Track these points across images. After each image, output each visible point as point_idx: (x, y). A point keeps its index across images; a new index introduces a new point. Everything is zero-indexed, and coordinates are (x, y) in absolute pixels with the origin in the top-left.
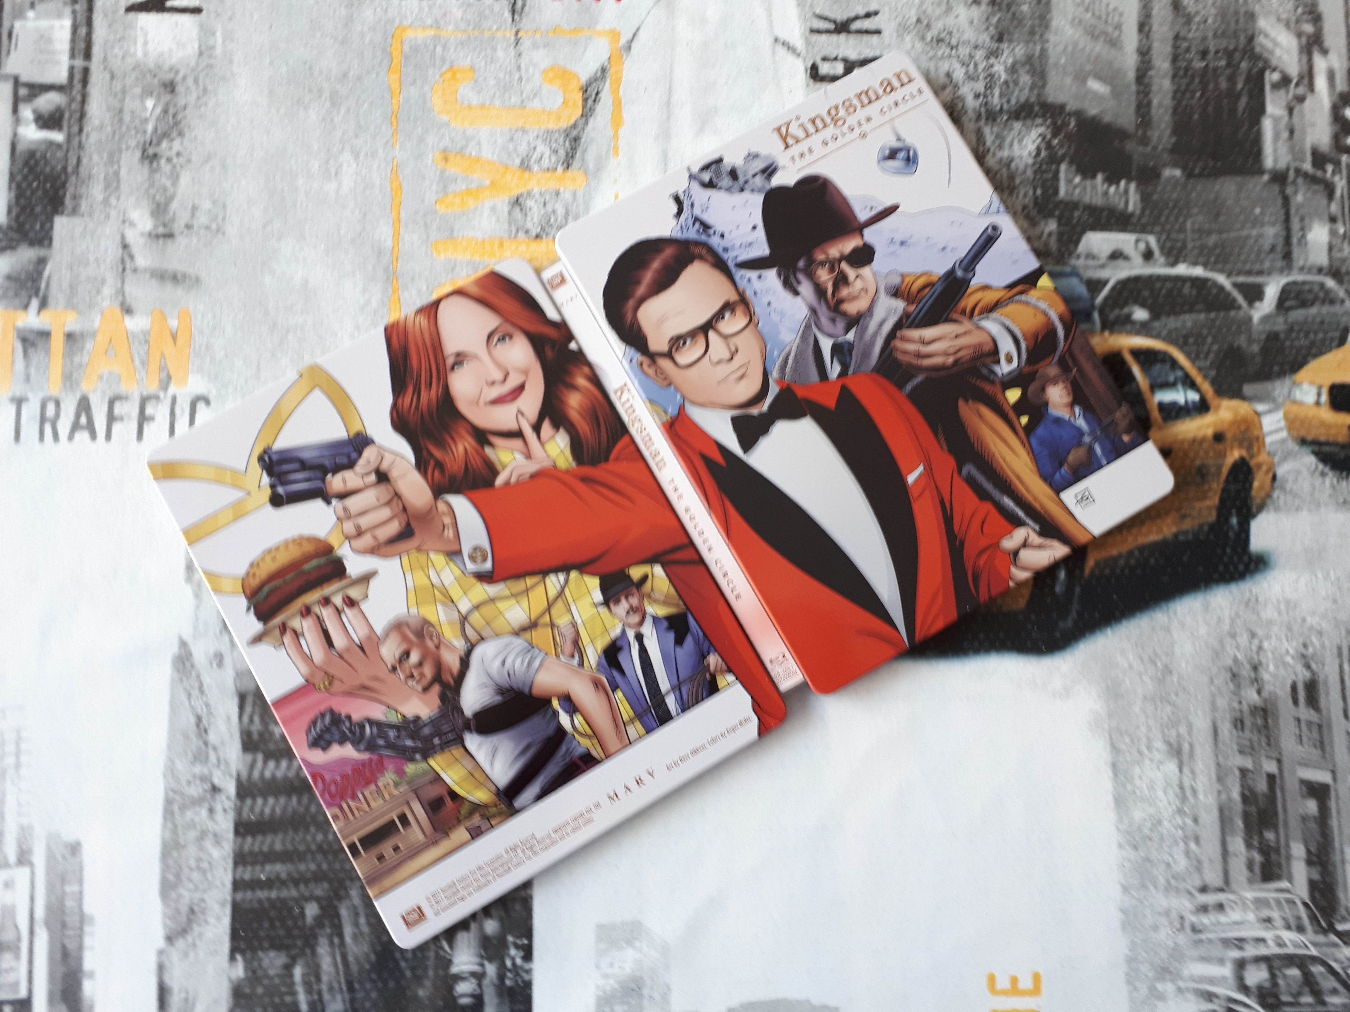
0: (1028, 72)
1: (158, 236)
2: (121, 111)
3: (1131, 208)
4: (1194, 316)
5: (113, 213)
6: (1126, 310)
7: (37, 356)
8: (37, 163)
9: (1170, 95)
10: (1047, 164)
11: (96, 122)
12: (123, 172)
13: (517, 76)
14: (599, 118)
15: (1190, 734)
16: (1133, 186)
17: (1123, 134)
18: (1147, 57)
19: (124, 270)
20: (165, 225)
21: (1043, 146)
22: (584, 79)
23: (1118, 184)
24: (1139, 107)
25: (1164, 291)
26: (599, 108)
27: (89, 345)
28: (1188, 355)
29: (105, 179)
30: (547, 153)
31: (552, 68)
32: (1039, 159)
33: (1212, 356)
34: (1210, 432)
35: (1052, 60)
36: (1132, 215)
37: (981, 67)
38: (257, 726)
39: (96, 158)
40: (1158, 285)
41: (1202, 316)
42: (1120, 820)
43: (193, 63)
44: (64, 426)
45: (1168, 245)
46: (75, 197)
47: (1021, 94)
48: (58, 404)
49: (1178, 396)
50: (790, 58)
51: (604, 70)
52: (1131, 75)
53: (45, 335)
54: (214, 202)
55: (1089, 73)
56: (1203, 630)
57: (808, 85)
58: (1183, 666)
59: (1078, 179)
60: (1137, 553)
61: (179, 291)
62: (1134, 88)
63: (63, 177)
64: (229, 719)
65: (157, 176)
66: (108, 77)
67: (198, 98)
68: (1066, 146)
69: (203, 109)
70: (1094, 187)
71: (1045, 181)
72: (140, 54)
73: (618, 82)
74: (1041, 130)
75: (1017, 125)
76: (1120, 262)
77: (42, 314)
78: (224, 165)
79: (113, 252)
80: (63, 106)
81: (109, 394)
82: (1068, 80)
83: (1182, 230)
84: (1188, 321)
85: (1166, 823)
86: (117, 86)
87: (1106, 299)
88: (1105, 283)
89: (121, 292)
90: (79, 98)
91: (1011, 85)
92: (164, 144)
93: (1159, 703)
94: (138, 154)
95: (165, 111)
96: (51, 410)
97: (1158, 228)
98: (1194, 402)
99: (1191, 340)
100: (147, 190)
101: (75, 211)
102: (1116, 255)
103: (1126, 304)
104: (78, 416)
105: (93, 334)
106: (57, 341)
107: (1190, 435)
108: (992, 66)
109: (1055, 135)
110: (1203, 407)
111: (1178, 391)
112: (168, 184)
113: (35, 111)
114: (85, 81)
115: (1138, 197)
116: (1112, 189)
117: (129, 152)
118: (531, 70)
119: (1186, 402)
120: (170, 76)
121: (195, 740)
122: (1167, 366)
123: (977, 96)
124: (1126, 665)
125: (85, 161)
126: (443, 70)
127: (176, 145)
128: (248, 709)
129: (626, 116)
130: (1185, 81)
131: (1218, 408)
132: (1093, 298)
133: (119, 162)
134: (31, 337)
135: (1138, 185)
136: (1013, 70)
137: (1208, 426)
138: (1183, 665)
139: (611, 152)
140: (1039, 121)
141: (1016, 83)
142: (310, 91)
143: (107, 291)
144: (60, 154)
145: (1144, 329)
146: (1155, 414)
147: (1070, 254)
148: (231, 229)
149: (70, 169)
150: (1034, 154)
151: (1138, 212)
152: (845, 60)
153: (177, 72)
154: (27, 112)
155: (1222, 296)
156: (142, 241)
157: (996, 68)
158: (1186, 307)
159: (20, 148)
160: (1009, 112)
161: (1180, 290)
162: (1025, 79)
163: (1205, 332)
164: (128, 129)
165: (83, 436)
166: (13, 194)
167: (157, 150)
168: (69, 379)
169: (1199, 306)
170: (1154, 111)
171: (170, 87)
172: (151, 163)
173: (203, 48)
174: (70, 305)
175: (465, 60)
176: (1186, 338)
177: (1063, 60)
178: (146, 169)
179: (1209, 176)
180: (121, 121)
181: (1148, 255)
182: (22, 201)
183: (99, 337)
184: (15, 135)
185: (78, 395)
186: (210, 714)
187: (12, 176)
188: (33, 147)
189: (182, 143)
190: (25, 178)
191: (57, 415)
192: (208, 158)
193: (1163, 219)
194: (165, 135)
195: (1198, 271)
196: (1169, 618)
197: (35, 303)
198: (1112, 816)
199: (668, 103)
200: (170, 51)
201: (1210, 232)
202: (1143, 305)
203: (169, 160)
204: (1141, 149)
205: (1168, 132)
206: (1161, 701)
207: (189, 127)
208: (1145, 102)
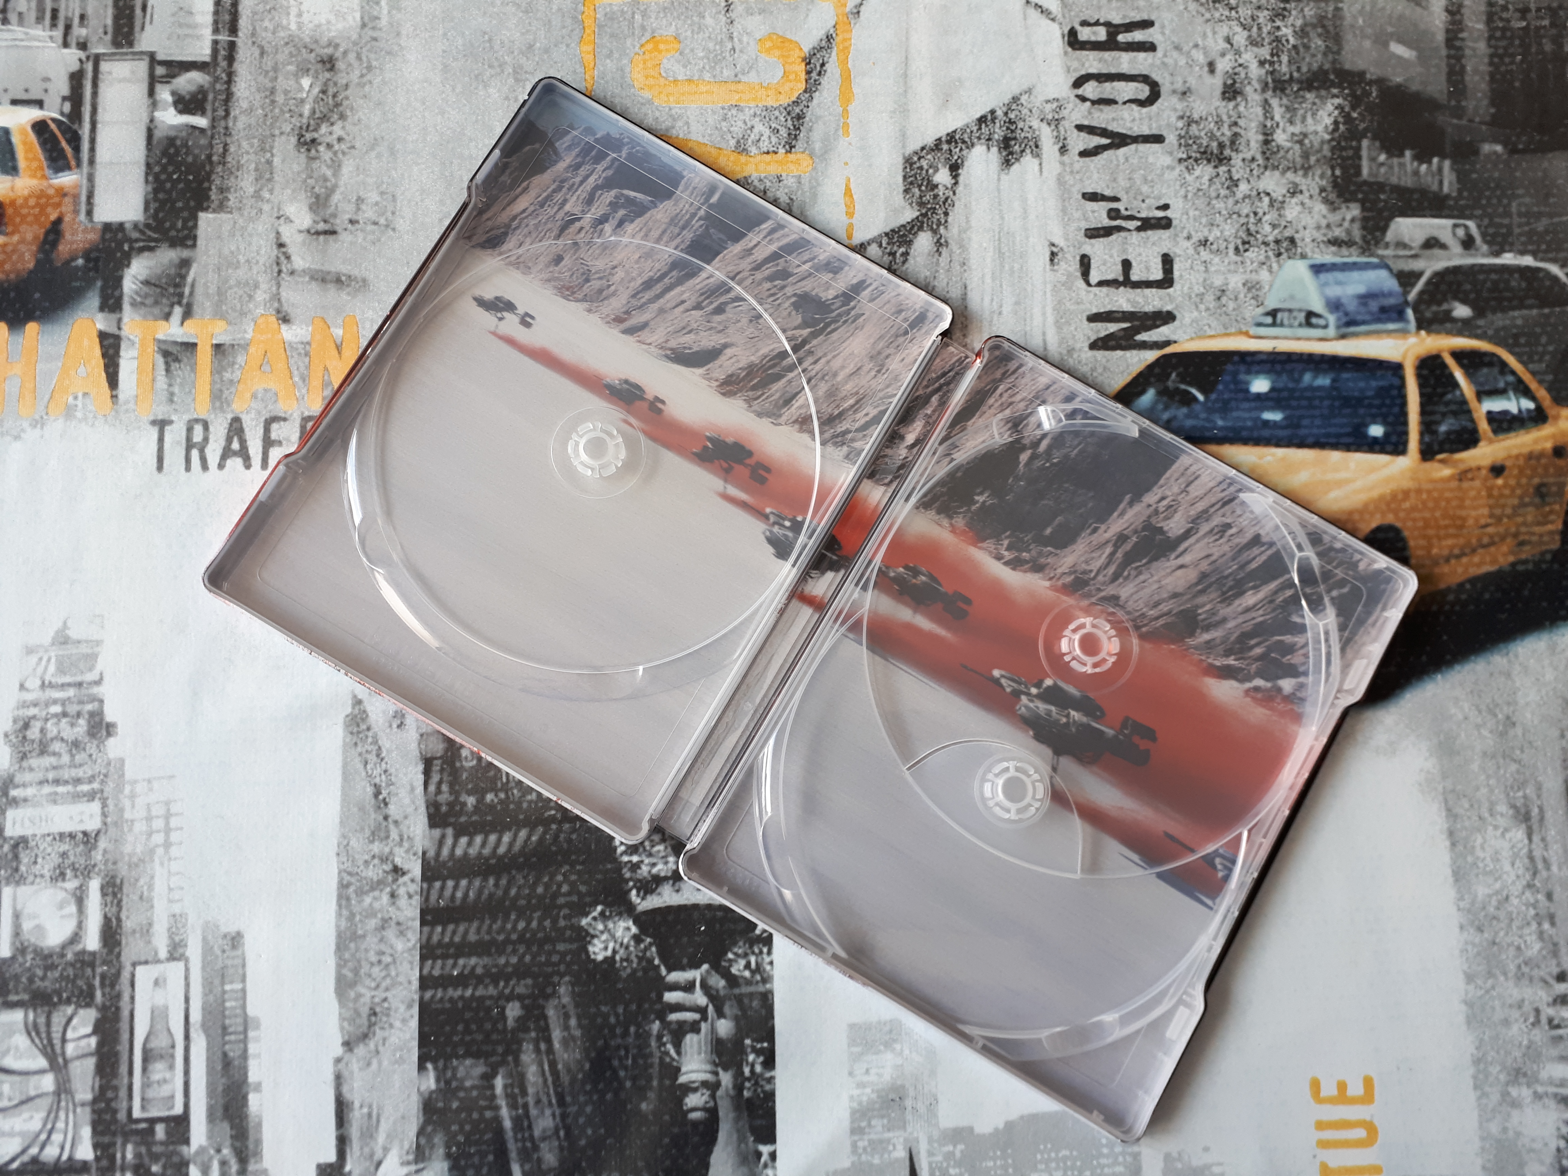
0: (1319, 35)
1: (318, 233)
2: (273, 91)
3: (1446, 189)
4: (1525, 312)
5: (266, 207)
6: (1445, 307)
7: (181, 371)
8: (177, 153)
9: (1486, 60)
10: (1346, 139)
11: (244, 105)
12: (277, 161)
13: (729, 46)
14: (825, 93)
15: (1539, 796)
16: (1447, 164)
17: (1432, 105)
18: (1458, 17)
19: (280, 272)
20: (325, 221)
21: (1341, 120)
22: (806, 48)
23: (1430, 162)
24: (1451, 73)
25: (1489, 284)
26: (824, 81)
27: (240, 359)
28: (1518, 356)
29: (256, 170)
30: (767, 132)
31: (769, 36)
32: (1336, 135)
33: (1547, 358)
34: (1549, 445)
35: (1348, 20)
36: (1448, 197)
37: (1265, 30)
38: (445, 797)
39: (244, 144)
40: (1481, 277)
41: (1535, 312)
42: (1461, 899)
43: (355, 37)
44: (214, 452)
45: (1491, 231)
46: (222, 190)
47: (1313, 61)
48: (206, 426)
49: (1511, 405)
50: (1045, 22)
51: (829, 38)
52: (1440, 37)
53: (190, 347)
54: (382, 193)
55: (1392, 35)
56: (1549, 676)
57: (1066, 53)
58: (1528, 717)
59: (1382, 157)
60: (1468, 586)
61: (344, 296)
62: (1444, 52)
63: (208, 168)
64: (413, 789)
65: (315, 165)
66: (257, 52)
67: (362, 76)
68: (1369, 118)
69: (367, 88)
70: (1402, 165)
71: (1344, 159)
72: (293, 26)
73: (846, 50)
74: (1337, 101)
75: (1310, 96)
76: (1436, 251)
77: (188, 323)
78: (392, 152)
79: (267, 252)
80: (207, 86)
81: (266, 415)
82: (1367, 44)
83: (1507, 214)
84: (1518, 317)
85: (1515, 901)
86: (268, 63)
87: (1422, 293)
88: (1418, 275)
89: (277, 297)
90: (224, 76)
91: (1301, 50)
92: (324, 129)
93: (1501, 761)
94: (294, 140)
95: (324, 92)
96: (198, 435)
97: (1478, 212)
98: (1528, 411)
99: (1522, 340)
100: (305, 181)
101: (221, 207)
102: (1432, 243)
103: (1445, 300)
104: (229, 440)
105: (245, 346)
106: (204, 354)
107: (1525, 450)
108: (1278, 28)
109: (1354, 108)
110: (1539, 417)
111: (1509, 399)
112: (329, 173)
113: (173, 93)
114: (231, 58)
115: (1454, 177)
116: (1424, 167)
117: (284, 138)
118: (745, 39)
119: (1520, 411)
120: (329, 51)
121: (373, 816)
122: (1496, 370)
123: (1262, 63)
124: (1460, 716)
125: (232, 149)
126: (644, 40)
127: (338, 130)
128: (436, 778)
129: (856, 90)
130: (1503, 43)
131: (1557, 418)
132: (1406, 293)
133: (272, 147)
134: (174, 349)
135: (1454, 162)
136: (1302, 33)
137: (1546, 438)
138: (1528, 715)
139: (841, 132)
140: (1335, 91)
141: (1307, 47)
142: (491, 66)
143: (261, 296)
144: (203, 141)
145: (1465, 328)
146: (1484, 426)
147: (1377, 243)
148: (401, 224)
149: (215, 158)
150: (1331, 128)
151: (1454, 194)
152: (1108, 24)
153: (337, 46)
154: (165, 94)
155: (1556, 289)
156: (300, 238)
157: (1284, 30)
158: (1515, 303)
159: (158, 134)
160: (1300, 82)
161: (1507, 282)
162: (1318, 43)
163: (1538, 330)
164: (282, 112)
165: (235, 463)
166: (150, 188)
167: (316, 135)
168: (218, 398)
169: (1530, 302)
170: (1467, 78)
171: (329, 63)
172: (309, 150)
173: (366, 19)
174: (219, 314)
175: (667, 28)
176: (1516, 337)
177: (1361, 21)
178: (303, 157)
179: (1534, 151)
180: (273, 102)
181: (1468, 243)
182: (161, 196)
183: (252, 350)
184: (152, 121)
185: (230, 416)
186: (390, 784)
187: (148, 165)
188: (173, 133)
189: (343, 128)
190: (164, 169)
191: (206, 439)
192: (375, 144)
193: (1484, 202)
194: (324, 118)
195: (1528, 261)
196: (1509, 661)
197: (178, 311)
198: (1452, 893)
199: (905, 75)
200: (329, 22)
201: (1539, 215)
202: (1464, 302)
203: (329, 146)
204: (1455, 121)
205: (1485, 102)
206: (1504, 758)
207: (352, 109)
208: (1457, 68)
